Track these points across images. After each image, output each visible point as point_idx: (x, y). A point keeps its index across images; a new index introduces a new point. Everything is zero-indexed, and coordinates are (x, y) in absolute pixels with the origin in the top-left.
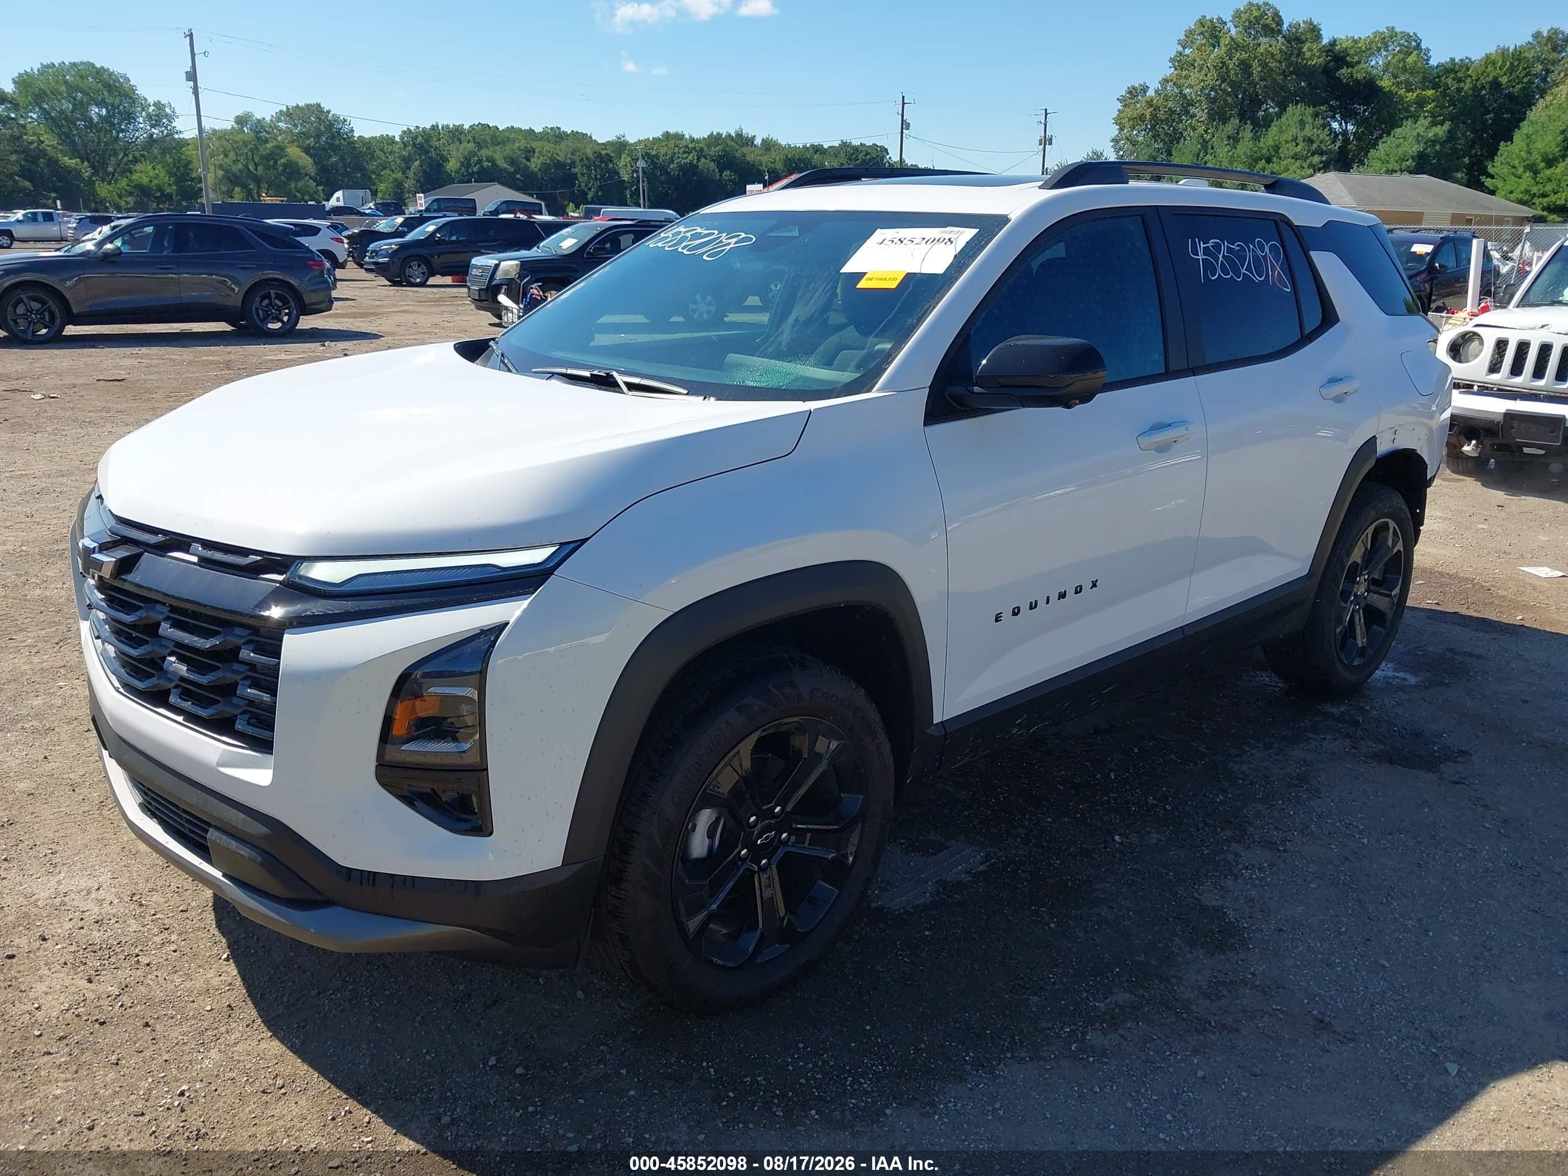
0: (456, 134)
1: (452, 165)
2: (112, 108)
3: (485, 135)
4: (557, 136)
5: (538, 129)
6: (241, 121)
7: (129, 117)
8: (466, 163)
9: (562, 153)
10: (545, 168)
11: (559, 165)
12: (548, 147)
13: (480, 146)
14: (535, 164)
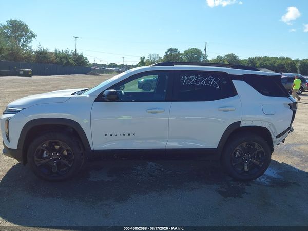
0: (259, 59)
1: (258, 65)
2: (198, 56)
3: (266, 59)
4: (283, 59)
5: (278, 57)
6: (218, 57)
7: (200, 57)
8: (261, 64)
9: (283, 62)
10: (278, 66)
11: (281, 65)
12: (280, 61)
13: (264, 61)
14: (276, 65)
